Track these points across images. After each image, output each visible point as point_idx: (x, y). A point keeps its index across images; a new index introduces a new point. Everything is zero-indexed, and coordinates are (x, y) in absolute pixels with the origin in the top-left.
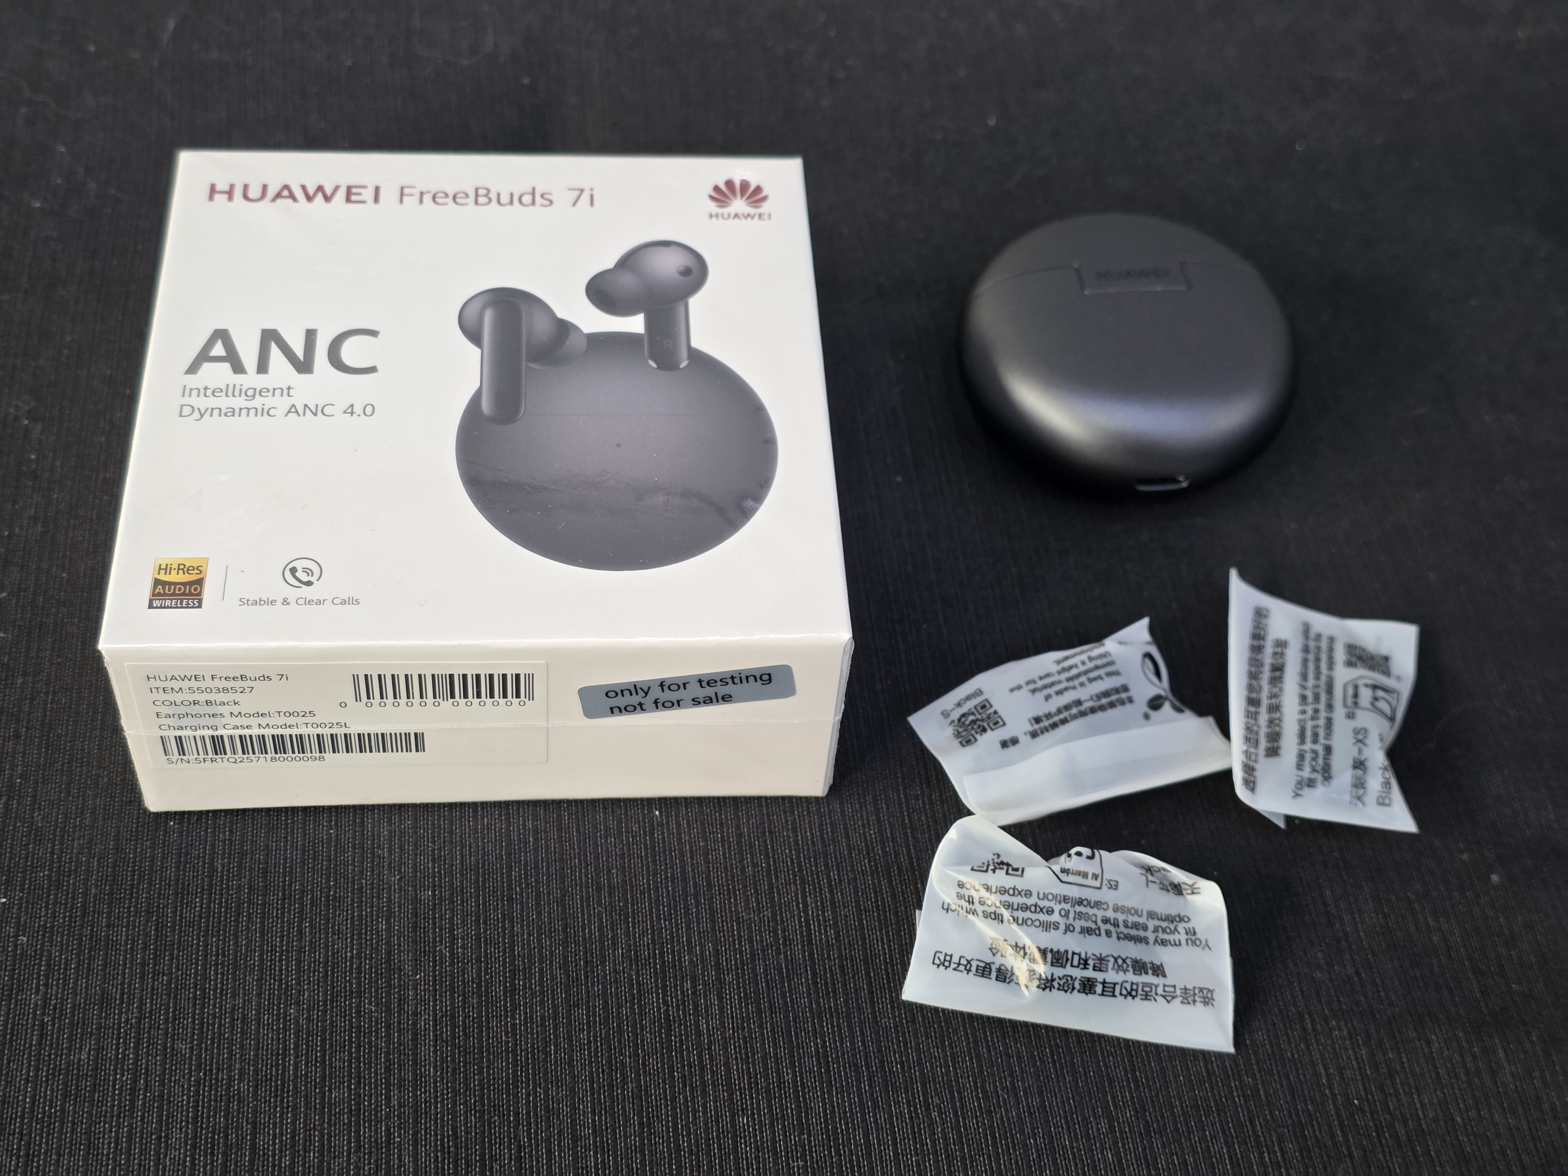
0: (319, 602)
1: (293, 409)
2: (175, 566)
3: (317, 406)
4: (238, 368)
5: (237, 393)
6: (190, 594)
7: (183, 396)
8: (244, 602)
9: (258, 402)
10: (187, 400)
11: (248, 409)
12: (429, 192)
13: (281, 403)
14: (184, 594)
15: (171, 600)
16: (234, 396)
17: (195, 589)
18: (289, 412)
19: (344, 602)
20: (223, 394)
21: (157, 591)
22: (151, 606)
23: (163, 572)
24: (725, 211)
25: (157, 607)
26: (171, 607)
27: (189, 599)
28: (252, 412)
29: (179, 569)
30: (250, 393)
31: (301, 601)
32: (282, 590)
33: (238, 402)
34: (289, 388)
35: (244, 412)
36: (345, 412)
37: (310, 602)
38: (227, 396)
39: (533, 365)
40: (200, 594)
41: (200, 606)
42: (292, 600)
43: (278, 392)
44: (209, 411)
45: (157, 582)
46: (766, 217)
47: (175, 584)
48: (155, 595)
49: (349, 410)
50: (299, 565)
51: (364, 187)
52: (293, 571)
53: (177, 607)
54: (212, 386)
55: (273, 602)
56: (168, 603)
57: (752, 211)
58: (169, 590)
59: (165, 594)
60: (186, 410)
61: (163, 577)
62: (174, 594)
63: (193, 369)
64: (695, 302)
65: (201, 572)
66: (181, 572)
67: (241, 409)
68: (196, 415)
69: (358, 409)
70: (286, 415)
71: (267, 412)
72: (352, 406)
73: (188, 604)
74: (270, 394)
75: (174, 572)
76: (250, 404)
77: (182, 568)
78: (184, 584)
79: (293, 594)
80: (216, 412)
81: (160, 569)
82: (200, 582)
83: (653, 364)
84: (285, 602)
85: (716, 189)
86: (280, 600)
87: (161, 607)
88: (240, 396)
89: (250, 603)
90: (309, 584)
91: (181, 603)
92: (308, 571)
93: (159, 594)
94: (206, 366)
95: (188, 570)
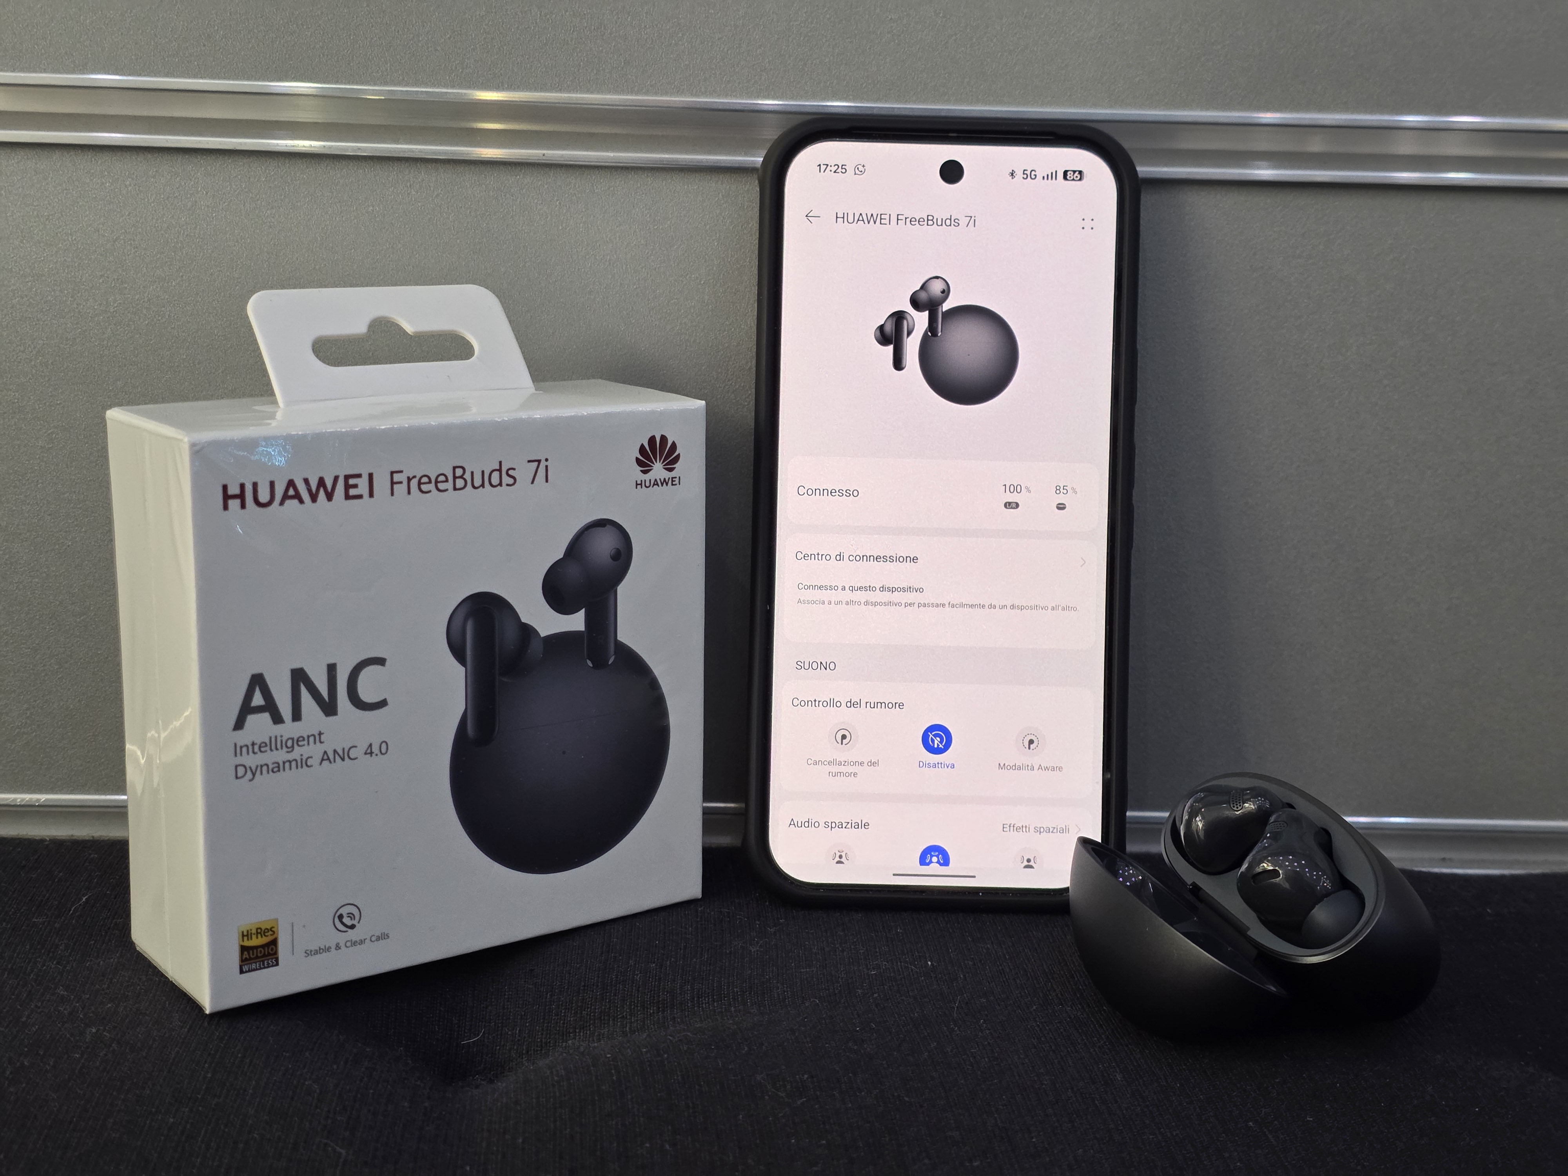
0: (362, 942)
1: (325, 758)
2: (254, 931)
3: (344, 749)
4: (277, 719)
5: (279, 746)
6: (269, 954)
7: (236, 755)
8: (308, 953)
9: (296, 754)
10: (239, 760)
11: (290, 762)
12: (414, 477)
13: (314, 751)
14: (264, 956)
15: (256, 963)
16: (277, 749)
17: (272, 949)
18: (323, 760)
19: (378, 939)
20: (268, 748)
21: (244, 957)
22: (242, 972)
23: (245, 938)
24: (647, 477)
25: (246, 972)
26: (257, 969)
27: (268, 960)
28: (294, 764)
29: (257, 933)
30: (289, 743)
31: (349, 944)
32: (336, 937)
33: (281, 756)
34: (320, 734)
35: (287, 765)
36: (366, 754)
37: (354, 943)
38: (271, 750)
39: (505, 680)
40: (276, 953)
41: (277, 964)
42: (342, 945)
43: (312, 739)
44: (259, 769)
45: (243, 949)
46: (677, 480)
47: (256, 947)
48: (243, 961)
49: (369, 751)
50: (344, 911)
51: (359, 476)
52: (341, 917)
53: (261, 969)
54: (258, 741)
55: (328, 949)
56: (254, 966)
57: (667, 475)
58: (253, 954)
59: (250, 959)
60: (241, 771)
61: (247, 943)
62: (257, 957)
63: (239, 725)
64: (621, 589)
65: (274, 932)
66: (259, 935)
67: (284, 763)
68: (249, 775)
69: (375, 749)
70: (321, 764)
71: (304, 763)
72: (371, 745)
73: (268, 964)
74: (306, 742)
75: (254, 937)
76: (290, 757)
77: (260, 932)
78: (263, 946)
79: (342, 938)
80: (265, 768)
81: (243, 936)
82: (274, 942)
83: (590, 664)
84: (338, 947)
85: (642, 449)
86: (333, 947)
87: (249, 971)
88: (282, 748)
89: (313, 953)
90: (353, 927)
91: (264, 964)
92: (351, 916)
93: (246, 959)
94: (251, 719)
95: (264, 932)
